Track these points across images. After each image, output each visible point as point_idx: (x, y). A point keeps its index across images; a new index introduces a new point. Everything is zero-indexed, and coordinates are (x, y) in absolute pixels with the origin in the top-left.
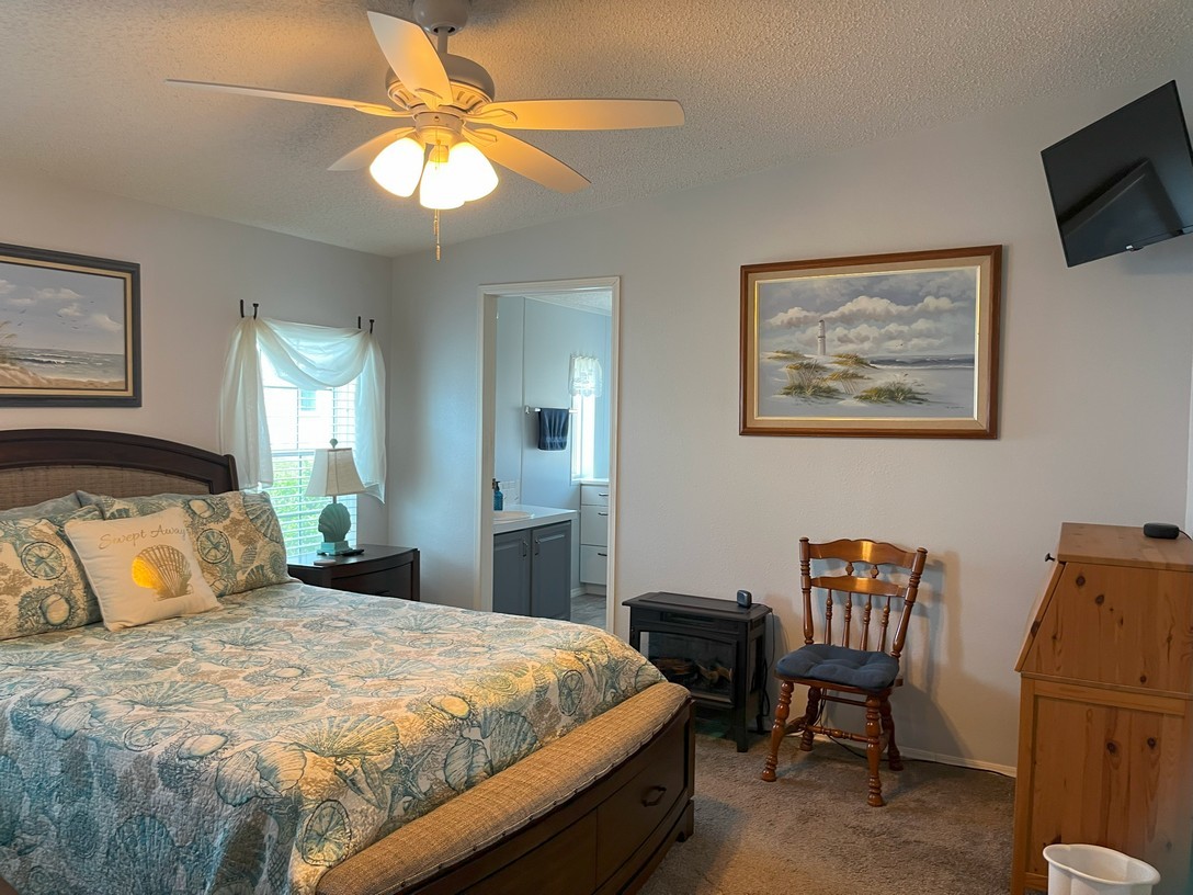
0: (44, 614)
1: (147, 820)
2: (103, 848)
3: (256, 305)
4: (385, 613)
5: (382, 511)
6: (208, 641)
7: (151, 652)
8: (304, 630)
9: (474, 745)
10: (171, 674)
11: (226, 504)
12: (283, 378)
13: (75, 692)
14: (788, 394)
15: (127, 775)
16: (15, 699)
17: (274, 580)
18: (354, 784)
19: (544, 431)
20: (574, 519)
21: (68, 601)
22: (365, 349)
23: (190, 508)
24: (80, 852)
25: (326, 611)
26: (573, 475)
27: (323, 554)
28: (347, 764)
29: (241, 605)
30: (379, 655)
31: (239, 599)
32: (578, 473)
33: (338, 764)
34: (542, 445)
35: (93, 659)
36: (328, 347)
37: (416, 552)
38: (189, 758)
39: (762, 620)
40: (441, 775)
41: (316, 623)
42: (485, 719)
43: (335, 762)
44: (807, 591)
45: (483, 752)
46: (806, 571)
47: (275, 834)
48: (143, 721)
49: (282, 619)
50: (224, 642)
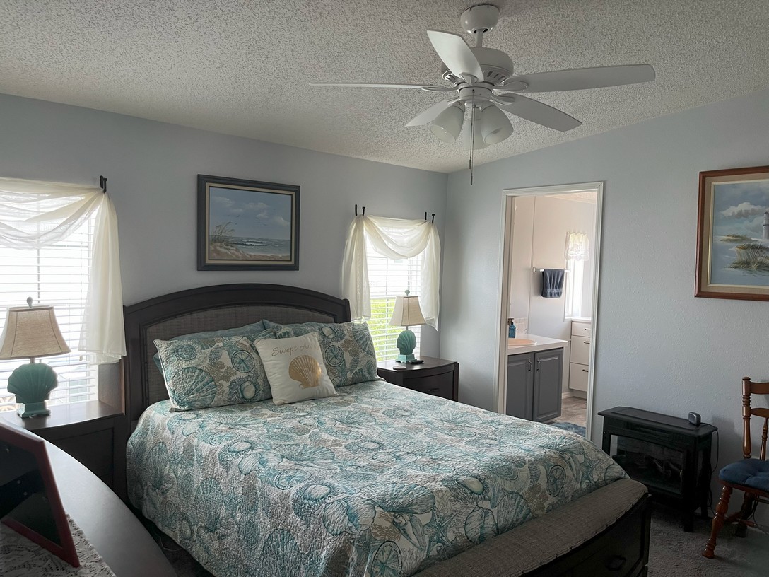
0: (242, 393)
1: (286, 532)
2: (261, 545)
3: (364, 208)
4: (433, 408)
5: (437, 337)
6: (327, 417)
7: (295, 423)
8: (383, 415)
9: (486, 513)
10: (304, 439)
11: (343, 330)
12: (379, 252)
13: (253, 445)
14: (736, 267)
15: (276, 503)
16: (221, 446)
17: (369, 379)
18: (405, 532)
19: (546, 284)
20: (566, 346)
21: (255, 386)
22: (429, 233)
23: (322, 332)
24: (249, 544)
25: (398, 404)
26: (566, 314)
27: (399, 362)
28: (401, 518)
29: (349, 394)
30: (428, 439)
31: (348, 389)
32: (570, 313)
33: (395, 517)
34: (544, 294)
35: (265, 423)
36: (406, 232)
37: (456, 364)
38: (309, 499)
39: (709, 436)
40: (462, 531)
41: (390, 411)
42: (494, 495)
43: (394, 516)
44: (747, 418)
45: (491, 517)
46: (747, 402)
47: (355, 558)
48: (286, 470)
49: (371, 407)
50: (336, 420)
